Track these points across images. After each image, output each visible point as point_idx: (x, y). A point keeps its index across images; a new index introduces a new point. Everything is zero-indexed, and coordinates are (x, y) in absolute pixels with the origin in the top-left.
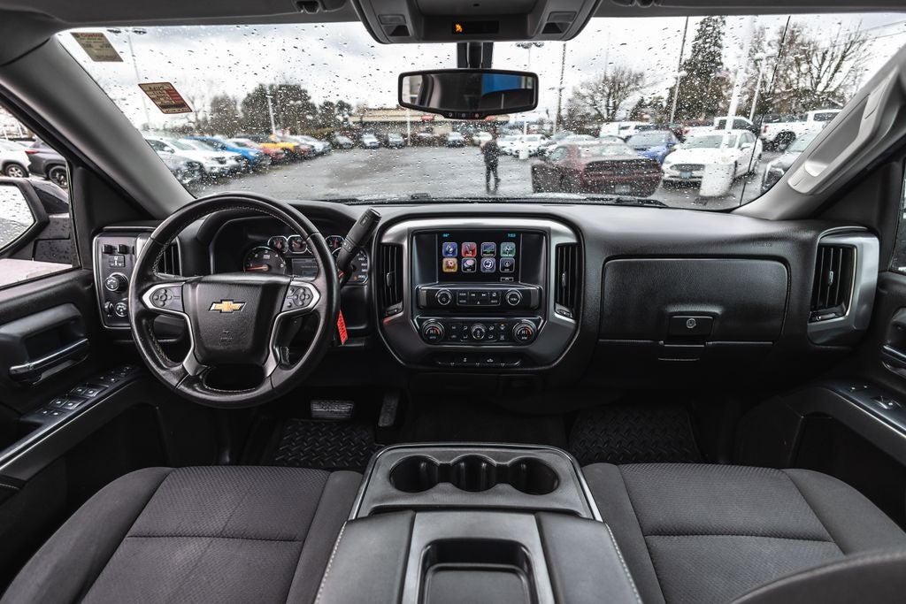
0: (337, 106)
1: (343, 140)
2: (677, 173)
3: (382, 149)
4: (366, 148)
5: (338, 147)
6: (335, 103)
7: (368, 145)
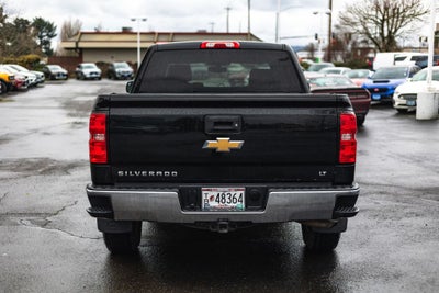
0: (33, 25)
1: (56, 69)
2: (404, 102)
3: (104, 81)
4: (86, 79)
5: (50, 77)
6: (31, 20)
7: (88, 76)
